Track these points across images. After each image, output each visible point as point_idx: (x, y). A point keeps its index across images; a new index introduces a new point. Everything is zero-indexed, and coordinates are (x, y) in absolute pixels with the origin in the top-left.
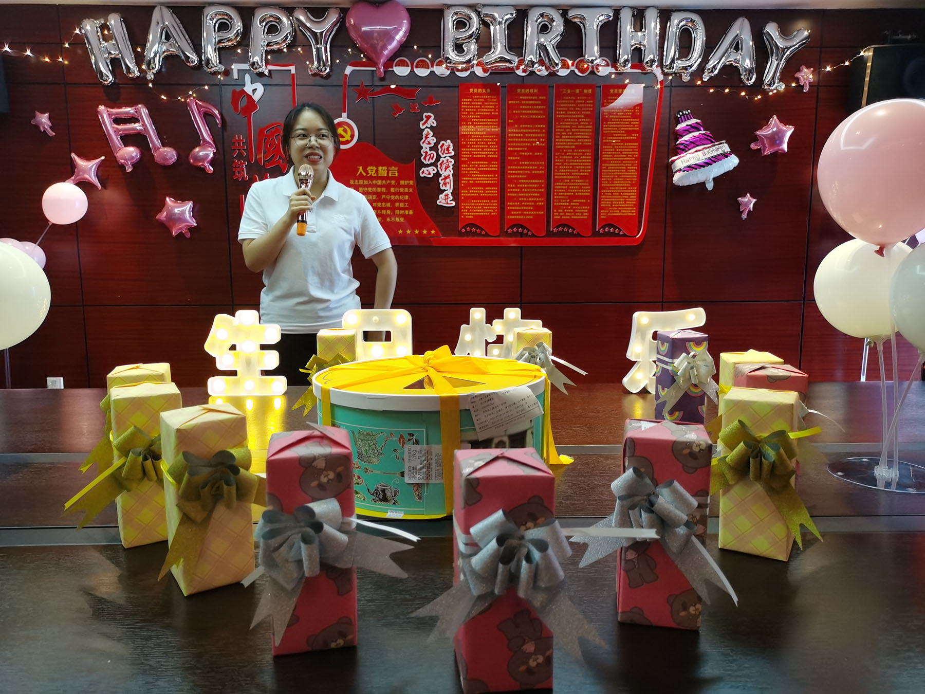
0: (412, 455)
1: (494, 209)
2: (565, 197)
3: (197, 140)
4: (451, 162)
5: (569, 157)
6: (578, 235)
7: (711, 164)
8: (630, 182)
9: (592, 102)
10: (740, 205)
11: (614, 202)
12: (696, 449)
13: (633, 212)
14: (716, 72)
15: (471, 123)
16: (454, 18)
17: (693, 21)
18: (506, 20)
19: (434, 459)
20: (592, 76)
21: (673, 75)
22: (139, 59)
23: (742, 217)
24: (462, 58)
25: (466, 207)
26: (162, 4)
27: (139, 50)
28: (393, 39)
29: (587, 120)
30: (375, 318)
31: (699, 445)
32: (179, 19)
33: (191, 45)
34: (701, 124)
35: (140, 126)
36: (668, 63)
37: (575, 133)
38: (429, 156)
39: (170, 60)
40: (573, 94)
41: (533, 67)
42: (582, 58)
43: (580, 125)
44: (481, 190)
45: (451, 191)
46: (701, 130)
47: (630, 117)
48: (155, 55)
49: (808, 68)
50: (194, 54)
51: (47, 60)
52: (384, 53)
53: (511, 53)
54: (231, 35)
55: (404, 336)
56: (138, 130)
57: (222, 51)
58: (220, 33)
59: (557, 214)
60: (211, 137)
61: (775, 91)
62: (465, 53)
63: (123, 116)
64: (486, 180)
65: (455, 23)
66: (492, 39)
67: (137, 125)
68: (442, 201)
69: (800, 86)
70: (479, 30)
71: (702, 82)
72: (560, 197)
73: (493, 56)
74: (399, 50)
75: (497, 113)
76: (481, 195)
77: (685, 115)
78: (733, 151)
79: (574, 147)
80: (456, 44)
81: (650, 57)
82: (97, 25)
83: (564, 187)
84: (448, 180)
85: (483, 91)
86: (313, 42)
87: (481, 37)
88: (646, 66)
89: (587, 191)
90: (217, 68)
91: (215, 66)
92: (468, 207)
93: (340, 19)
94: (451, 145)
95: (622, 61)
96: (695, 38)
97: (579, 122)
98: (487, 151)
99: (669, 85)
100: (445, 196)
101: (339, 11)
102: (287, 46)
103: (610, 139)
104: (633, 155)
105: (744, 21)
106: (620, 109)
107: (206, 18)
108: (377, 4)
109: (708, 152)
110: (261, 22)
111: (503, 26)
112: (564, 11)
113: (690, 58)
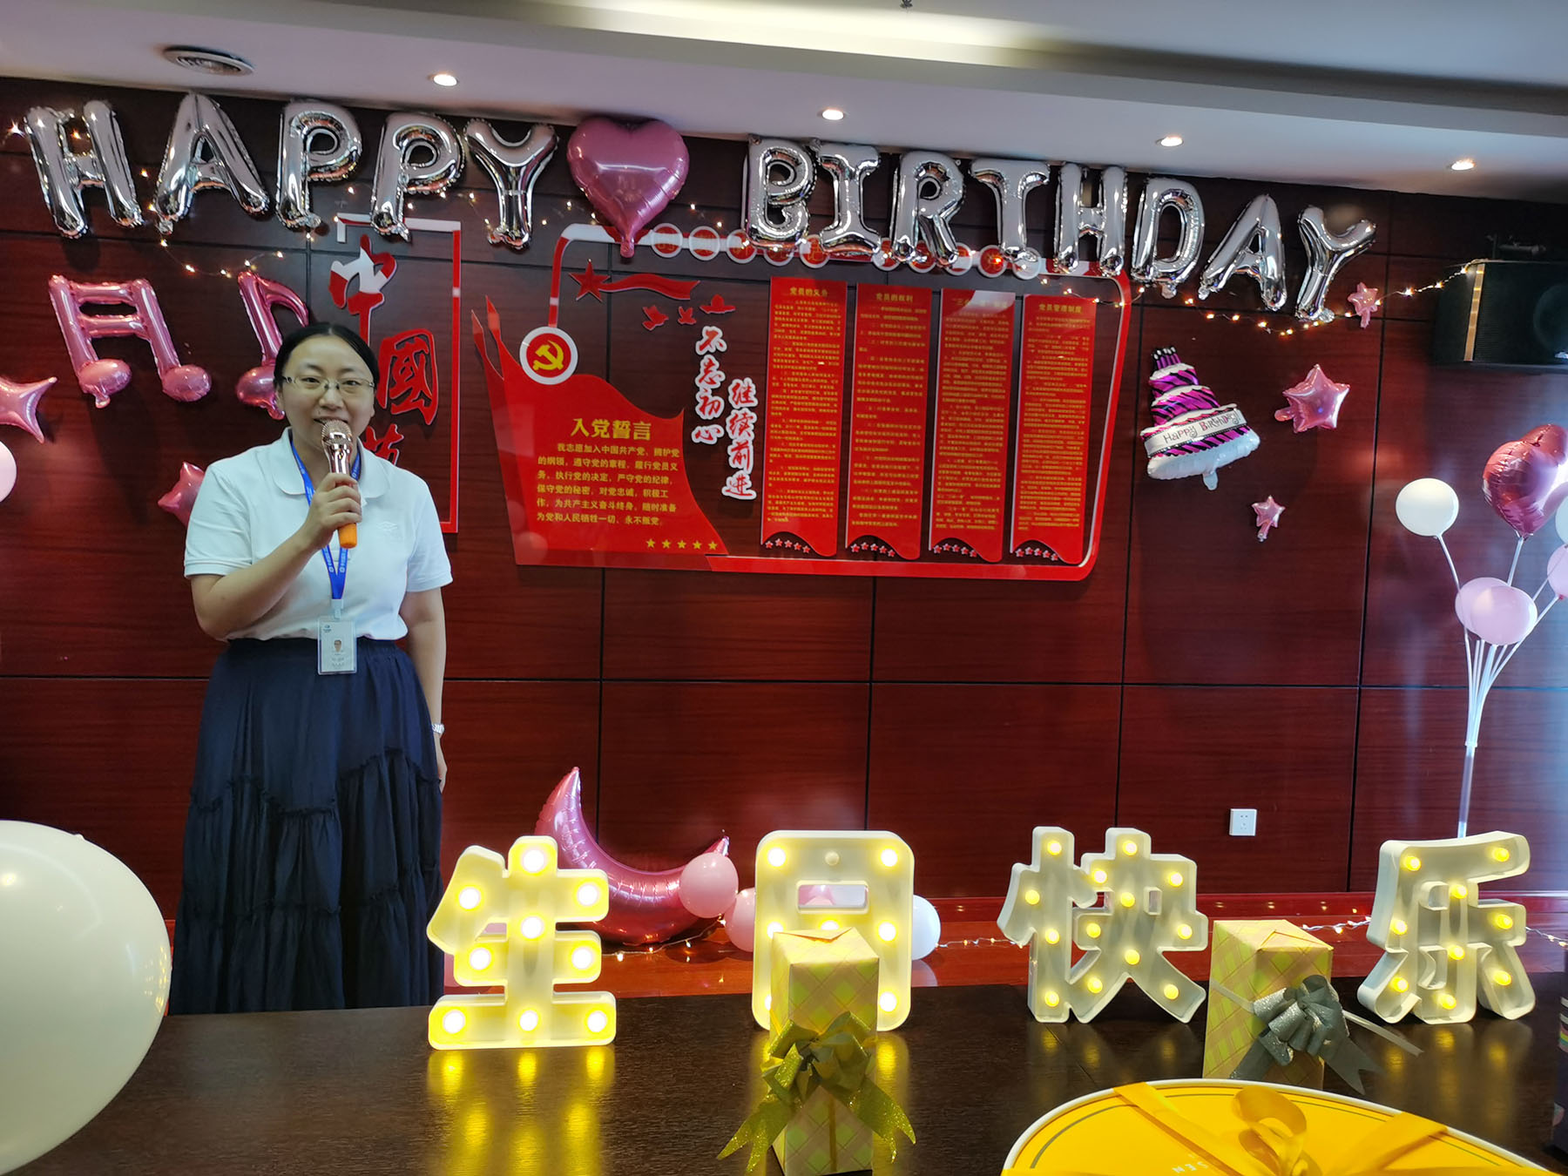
1: (828, 508)
2: (956, 490)
3: (254, 355)
4: (752, 418)
5: (965, 419)
6: (978, 559)
7: (1216, 445)
8: (1070, 468)
9: (1007, 323)
10: (1257, 515)
11: (1042, 503)
13: (1076, 522)
14: (1221, 285)
15: (790, 349)
16: (767, 160)
17: (1184, 196)
18: (863, 171)
20: (1008, 278)
21: (1147, 286)
22: (145, 191)
23: (1259, 536)
24: (780, 233)
25: (777, 502)
26: (201, 91)
27: (144, 174)
28: (657, 189)
29: (998, 355)
32: (233, 122)
33: (255, 172)
34: (1194, 372)
35: (137, 321)
36: (1141, 264)
37: (976, 378)
38: (711, 406)
39: (204, 196)
41: (907, 255)
42: (995, 247)
43: (986, 363)
44: (806, 471)
45: (749, 471)
46: (1193, 384)
47: (1072, 353)
48: (179, 187)
49: (1370, 286)
50: (260, 189)
53: (870, 229)
54: (338, 159)
56: (129, 328)
57: (313, 187)
58: (315, 155)
59: (941, 520)
61: (1316, 324)
62: (784, 224)
63: (102, 300)
64: (814, 454)
65: (769, 167)
66: (836, 202)
67: (130, 318)
68: (730, 488)
69: (1357, 316)
70: (812, 185)
71: (1196, 300)
72: (947, 490)
73: (837, 232)
75: (838, 334)
76: (805, 480)
77: (1167, 357)
78: (1252, 423)
79: (974, 401)
80: (770, 206)
81: (1110, 252)
82: (60, 121)
83: (955, 473)
84: (744, 451)
85: (814, 293)
86: (500, 185)
87: (815, 197)
88: (1103, 268)
89: (995, 481)
90: (305, 220)
91: (301, 216)
92: (781, 503)
93: (554, 146)
94: (753, 387)
95: (1063, 255)
96: (1185, 225)
97: (983, 356)
98: (819, 402)
99: (1140, 302)
100: (738, 479)
101: (553, 132)
102: (448, 188)
103: (1037, 391)
104: (1076, 420)
105: (1267, 200)
106: (1057, 339)
107: (290, 122)
108: (628, 124)
109: (1211, 423)
110: (399, 140)
111: (857, 180)
112: (964, 162)
113: (1178, 259)
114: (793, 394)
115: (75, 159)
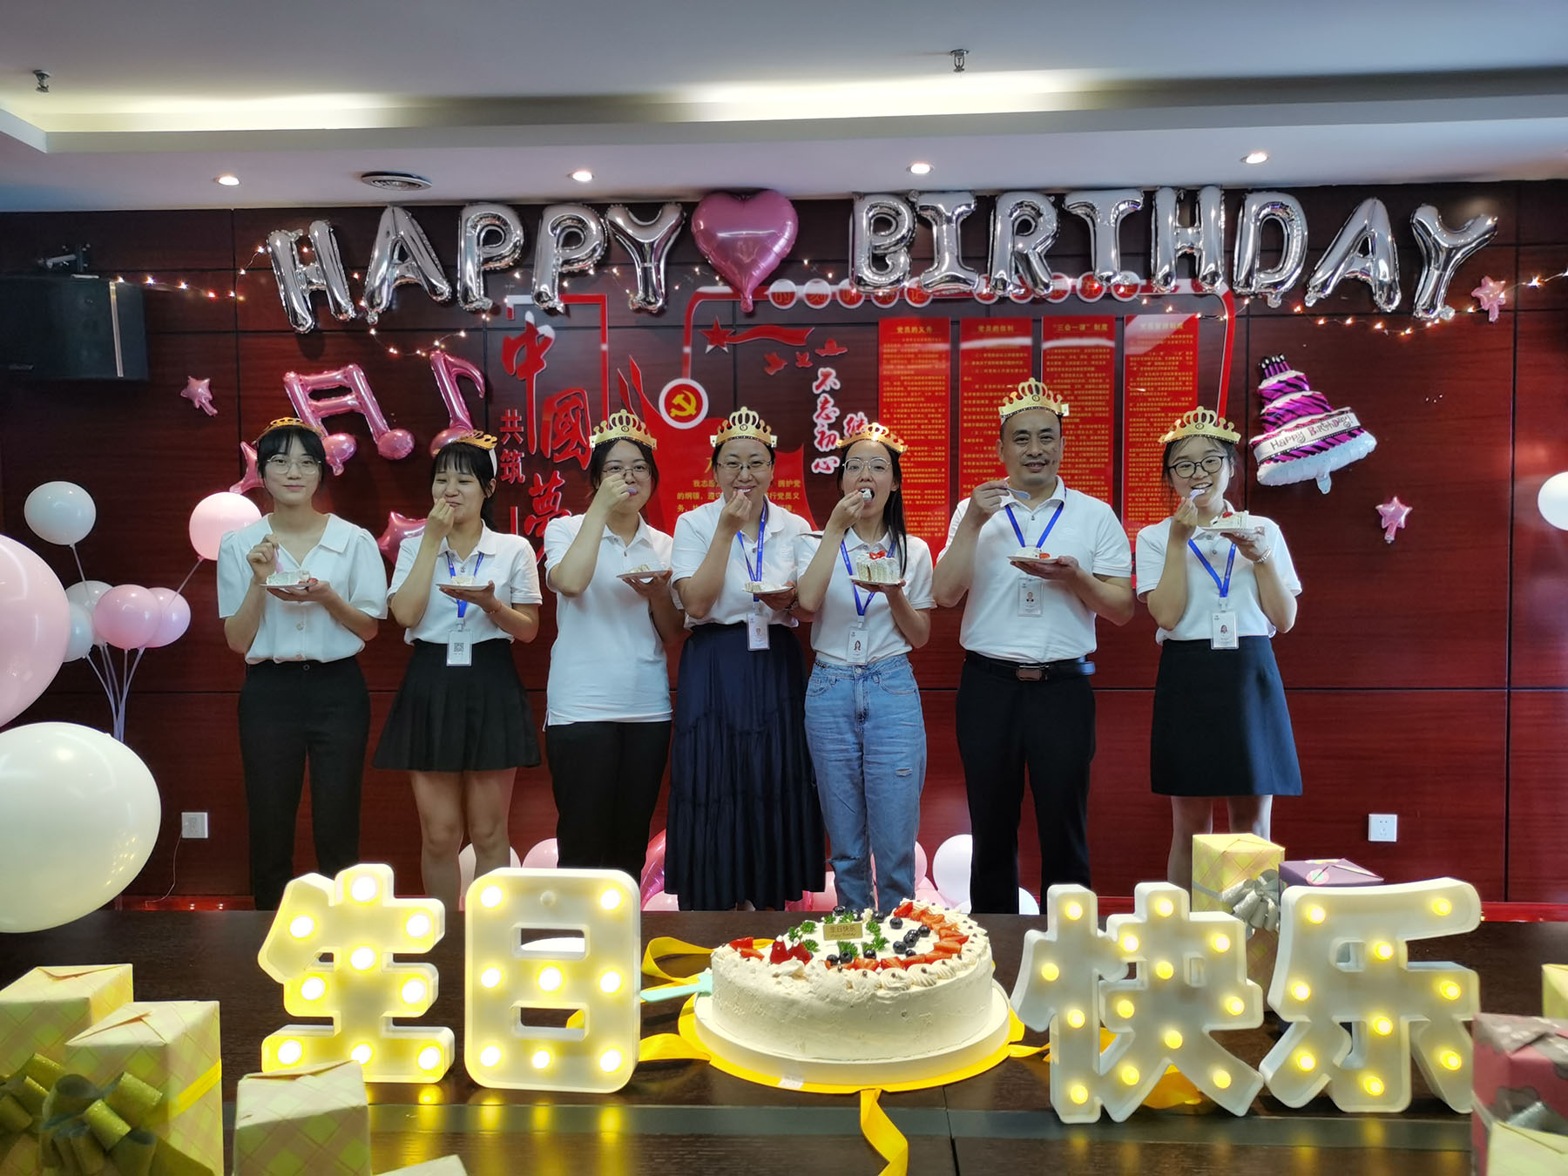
3: (444, 420)
7: (1326, 450)
10: (1381, 517)
11: (1150, 514)
14: (1329, 291)
15: (899, 383)
16: (871, 214)
17: (1284, 207)
18: (959, 215)
20: (1108, 302)
21: (1252, 297)
22: (356, 290)
23: (1386, 538)
24: (884, 279)
26: (395, 204)
27: (356, 276)
28: (769, 250)
29: (1100, 375)
32: (422, 227)
33: (439, 267)
34: (1304, 378)
35: (353, 399)
36: (1242, 277)
37: (1079, 398)
38: (828, 439)
39: (404, 290)
40: (1076, 332)
41: (1005, 289)
42: (1091, 273)
43: (1089, 384)
44: (917, 495)
46: (1304, 390)
47: (1176, 368)
48: (382, 283)
49: (1496, 279)
50: (445, 282)
51: (212, 295)
52: (756, 275)
53: (968, 268)
54: (506, 249)
56: (349, 405)
57: (486, 275)
58: (487, 248)
60: (467, 413)
61: (1437, 321)
62: (889, 270)
63: (325, 386)
64: (925, 478)
65: (872, 221)
66: (935, 246)
67: (349, 397)
69: (1483, 311)
70: (913, 232)
73: (936, 274)
74: (779, 266)
75: (943, 366)
76: (917, 502)
77: (1275, 365)
78: (1366, 425)
79: (1078, 420)
80: (874, 255)
81: (1209, 267)
82: (293, 240)
85: (919, 330)
87: (916, 243)
88: (1203, 284)
90: (481, 304)
91: (477, 300)
93: (681, 222)
95: (1160, 275)
96: (1288, 235)
97: (1085, 377)
98: (928, 430)
99: (1245, 314)
101: (680, 208)
102: (595, 265)
103: (1141, 407)
105: (1375, 203)
106: (1159, 356)
107: (466, 223)
108: (743, 195)
109: (1320, 428)
110: (553, 229)
111: (954, 225)
112: (1058, 198)
113: (1281, 269)
114: (904, 424)
115: (304, 269)
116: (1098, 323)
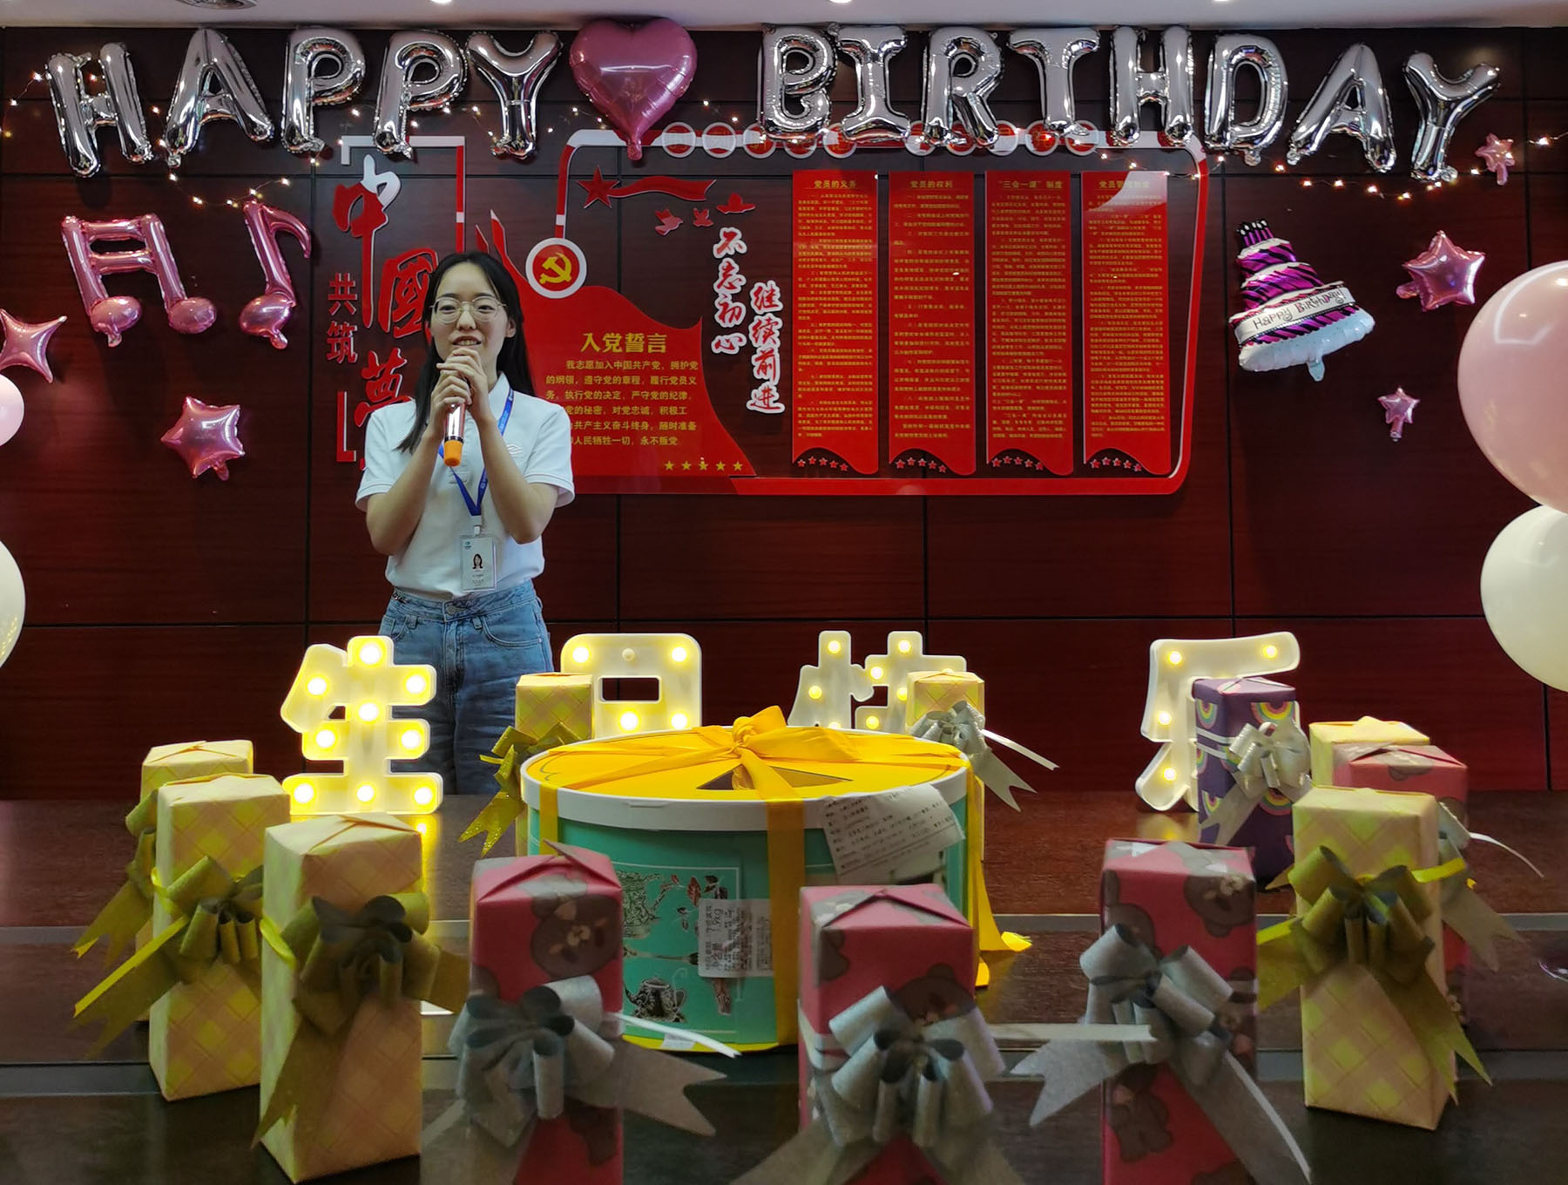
0: (712, 921)
1: (866, 420)
2: (1014, 395)
3: (258, 284)
4: (777, 323)
5: (1020, 314)
6: (1046, 473)
7: (1316, 329)
8: (1149, 364)
9: (1063, 205)
10: (1385, 411)
11: (1118, 406)
12: (1227, 891)
13: (1160, 426)
14: (1314, 148)
15: (817, 247)
16: (783, 50)
17: (1259, 52)
18: (888, 52)
19: (754, 930)
20: (1062, 156)
21: (1227, 153)
22: (155, 127)
23: (1391, 435)
24: (799, 124)
25: (808, 415)
26: (209, 26)
27: (156, 110)
28: (662, 88)
29: (1055, 240)
30: (627, 651)
31: (1231, 884)
32: (240, 53)
33: (260, 101)
34: (1290, 248)
35: (144, 256)
36: (1215, 130)
37: (1031, 267)
38: (731, 312)
39: (214, 129)
40: (1025, 191)
41: (941, 138)
42: (1042, 122)
43: (1042, 250)
44: (839, 380)
45: (776, 382)
46: (1291, 261)
47: (1143, 234)
48: (188, 120)
49: (1501, 137)
50: (266, 119)
52: (644, 115)
53: (898, 113)
54: (342, 82)
55: (686, 687)
56: (138, 263)
57: (319, 112)
58: (320, 81)
59: (999, 429)
60: (288, 277)
61: (1438, 184)
62: (804, 114)
63: (112, 237)
64: (848, 361)
65: (785, 57)
66: (859, 87)
67: (139, 253)
68: (756, 402)
69: (1489, 173)
70: (833, 71)
71: (1287, 166)
72: (1003, 394)
73: (861, 119)
74: (673, 108)
75: (870, 228)
76: (840, 389)
77: (1256, 232)
78: (1362, 302)
79: (1029, 293)
80: (787, 97)
81: (1176, 119)
82: (78, 65)
83: (1012, 374)
84: (769, 361)
85: (841, 184)
86: (501, 94)
87: (836, 83)
88: (1170, 137)
89: (1061, 383)
90: (309, 145)
91: (305, 141)
92: (812, 416)
93: (558, 53)
94: (777, 289)
95: (1121, 126)
96: (1265, 83)
97: (1039, 244)
98: (851, 302)
99: (1219, 172)
100: (764, 391)
101: (556, 38)
102: (451, 103)
103: (1103, 278)
104: (1153, 309)
105: (1363, 50)
106: (1123, 220)
107: (295, 51)
108: (633, 24)
109: (1309, 304)
110: (401, 60)
111: (881, 63)
112: (1001, 34)
113: (1259, 121)
114: (822, 296)
115: (90, 101)
116: (1051, 180)
